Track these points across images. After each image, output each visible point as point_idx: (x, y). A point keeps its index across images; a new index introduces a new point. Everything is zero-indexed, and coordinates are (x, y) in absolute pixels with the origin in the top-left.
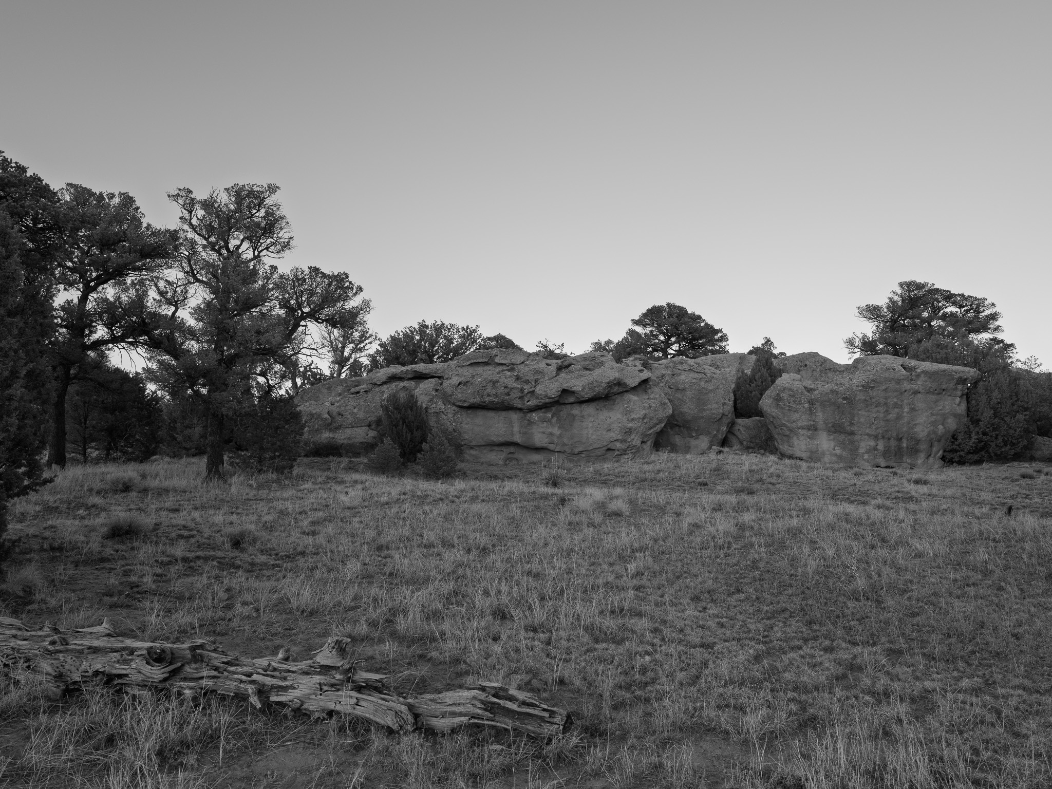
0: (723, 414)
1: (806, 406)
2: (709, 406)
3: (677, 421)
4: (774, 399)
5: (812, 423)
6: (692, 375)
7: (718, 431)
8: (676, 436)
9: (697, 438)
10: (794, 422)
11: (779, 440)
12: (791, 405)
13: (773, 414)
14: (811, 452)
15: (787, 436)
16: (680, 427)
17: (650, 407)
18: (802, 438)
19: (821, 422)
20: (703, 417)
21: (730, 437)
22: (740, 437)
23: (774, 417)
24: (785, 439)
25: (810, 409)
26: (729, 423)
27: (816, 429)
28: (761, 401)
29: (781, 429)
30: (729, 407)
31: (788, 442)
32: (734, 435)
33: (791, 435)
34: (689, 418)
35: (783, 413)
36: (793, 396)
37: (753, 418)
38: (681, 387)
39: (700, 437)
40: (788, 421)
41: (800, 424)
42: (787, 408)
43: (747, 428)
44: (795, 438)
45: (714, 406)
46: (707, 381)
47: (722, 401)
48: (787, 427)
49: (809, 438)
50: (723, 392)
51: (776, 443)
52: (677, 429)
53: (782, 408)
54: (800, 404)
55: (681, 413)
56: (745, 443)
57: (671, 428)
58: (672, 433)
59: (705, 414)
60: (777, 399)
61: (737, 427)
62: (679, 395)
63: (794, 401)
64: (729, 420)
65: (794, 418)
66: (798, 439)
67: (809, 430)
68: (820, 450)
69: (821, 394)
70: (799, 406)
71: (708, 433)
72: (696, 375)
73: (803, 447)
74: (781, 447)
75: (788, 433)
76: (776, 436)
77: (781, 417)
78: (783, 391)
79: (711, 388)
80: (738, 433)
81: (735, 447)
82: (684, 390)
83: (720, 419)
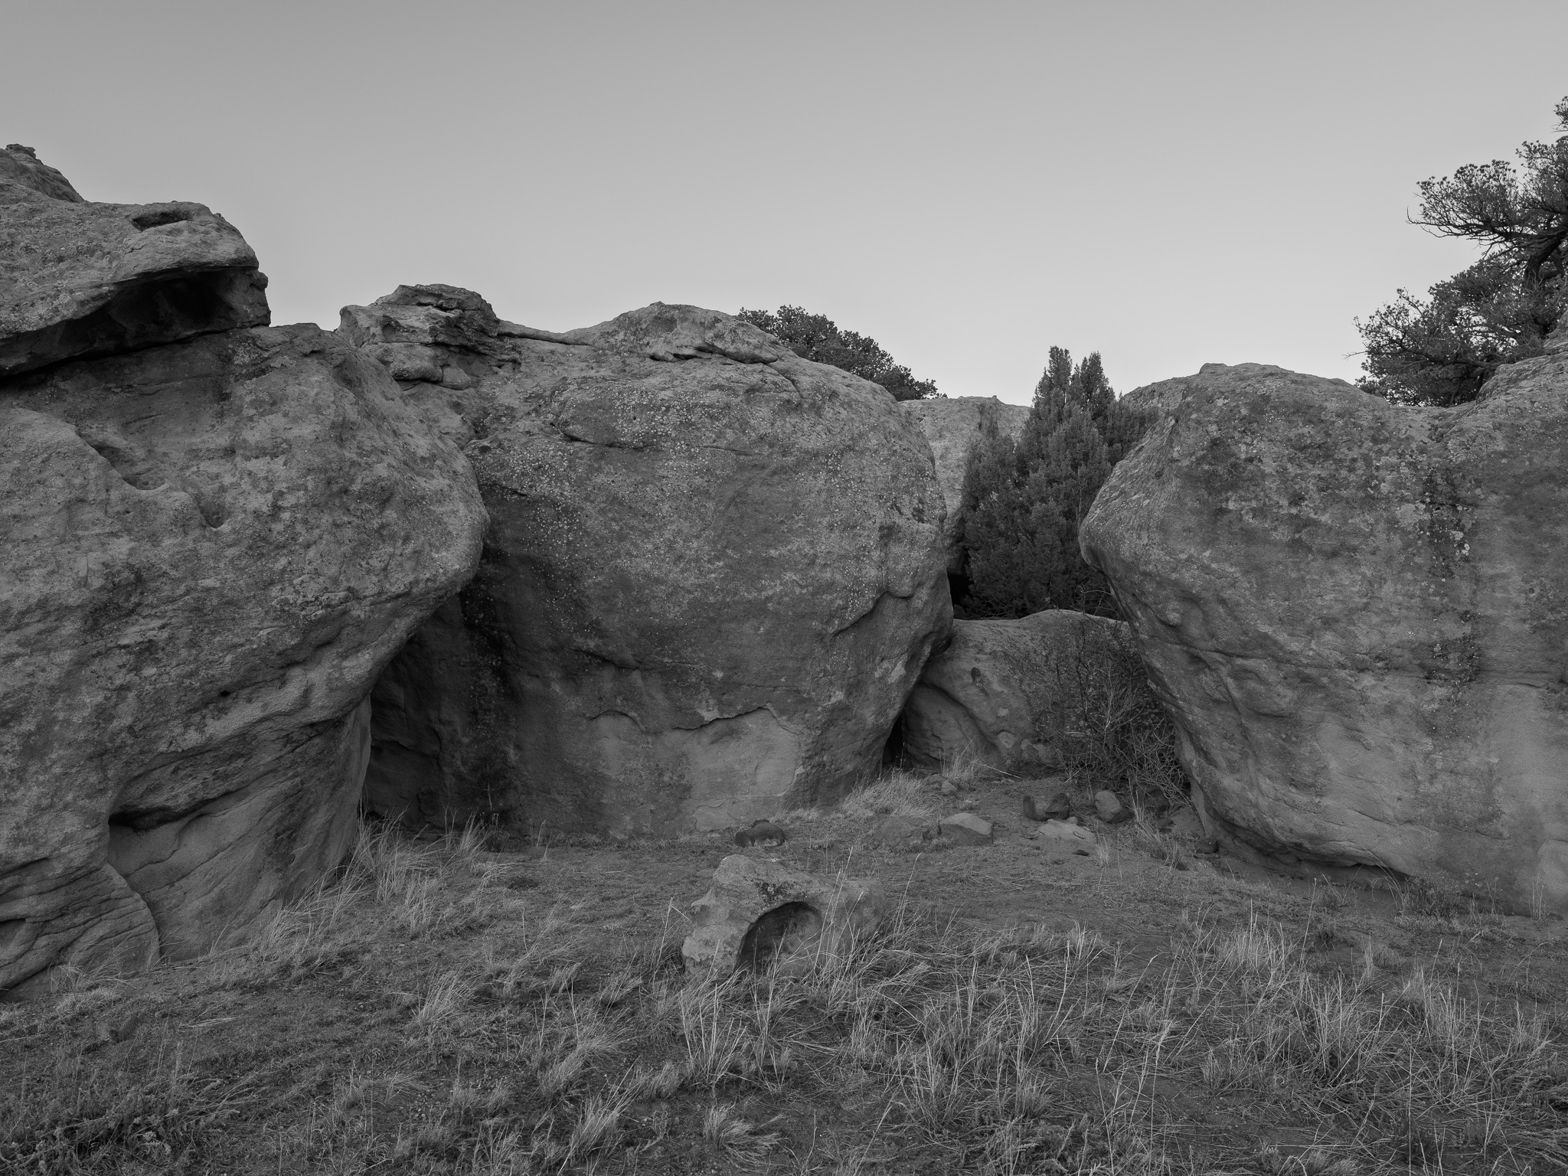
0: (885, 593)
1: (1411, 514)
2: (798, 543)
3: (601, 634)
4: (1190, 478)
5: (1455, 630)
6: (711, 371)
7: (854, 688)
8: (605, 723)
9: (732, 733)
10: (1328, 622)
11: (1213, 742)
12: (1307, 510)
13: (1189, 576)
14: (1450, 824)
15: (1278, 717)
16: (622, 667)
17: (211, 515)
18: (1377, 732)
19: (1511, 624)
20: (757, 610)
21: (932, 710)
22: (982, 709)
23: (1190, 598)
24: (1263, 734)
25: (1436, 536)
26: (919, 642)
27: (1476, 670)
28: (1096, 512)
29: (1240, 674)
30: (919, 555)
31: (1284, 755)
32: (955, 701)
33: (1309, 714)
34: (673, 613)
35: (1253, 568)
36: (1324, 452)
37: (1049, 615)
38: (630, 430)
39: (751, 723)
40: (1290, 621)
41: (1366, 637)
42: (1282, 534)
43: (1018, 662)
44: (1331, 728)
45: (830, 543)
46: (791, 407)
47: (880, 516)
48: (1279, 657)
49: (1432, 731)
50: (884, 471)
51: (1188, 754)
52: (607, 681)
53: (1249, 536)
54: (1370, 502)
55: (623, 582)
56: (1006, 742)
57: (571, 676)
58: (574, 704)
59: (772, 588)
60: (1209, 482)
61: (964, 662)
62: (614, 478)
63: (1327, 486)
64: (918, 626)
65: (1328, 601)
66: (1353, 734)
67: (1429, 675)
68: (1508, 808)
69: (1514, 433)
70: (1360, 520)
71: (796, 704)
72: (731, 372)
73: (1392, 794)
74: (1228, 782)
75: (1285, 697)
76: (1197, 716)
77: (1243, 590)
78: (1250, 425)
79: (813, 443)
80: (967, 692)
81: (955, 773)
82: (648, 446)
83: (870, 615)
